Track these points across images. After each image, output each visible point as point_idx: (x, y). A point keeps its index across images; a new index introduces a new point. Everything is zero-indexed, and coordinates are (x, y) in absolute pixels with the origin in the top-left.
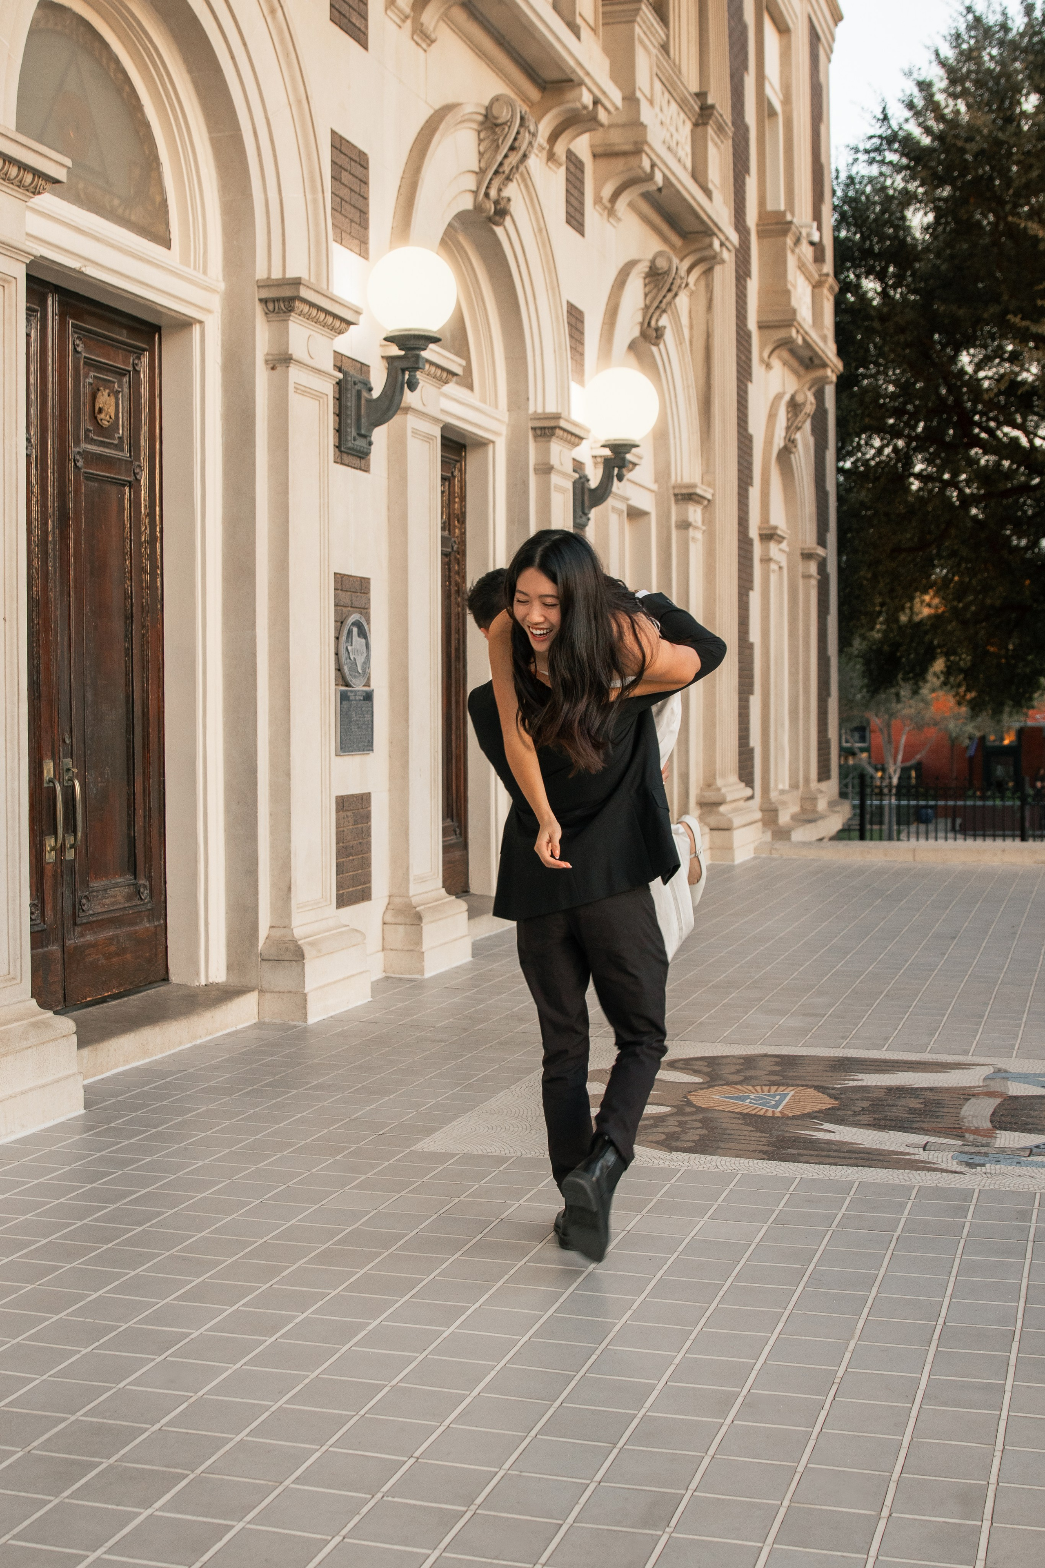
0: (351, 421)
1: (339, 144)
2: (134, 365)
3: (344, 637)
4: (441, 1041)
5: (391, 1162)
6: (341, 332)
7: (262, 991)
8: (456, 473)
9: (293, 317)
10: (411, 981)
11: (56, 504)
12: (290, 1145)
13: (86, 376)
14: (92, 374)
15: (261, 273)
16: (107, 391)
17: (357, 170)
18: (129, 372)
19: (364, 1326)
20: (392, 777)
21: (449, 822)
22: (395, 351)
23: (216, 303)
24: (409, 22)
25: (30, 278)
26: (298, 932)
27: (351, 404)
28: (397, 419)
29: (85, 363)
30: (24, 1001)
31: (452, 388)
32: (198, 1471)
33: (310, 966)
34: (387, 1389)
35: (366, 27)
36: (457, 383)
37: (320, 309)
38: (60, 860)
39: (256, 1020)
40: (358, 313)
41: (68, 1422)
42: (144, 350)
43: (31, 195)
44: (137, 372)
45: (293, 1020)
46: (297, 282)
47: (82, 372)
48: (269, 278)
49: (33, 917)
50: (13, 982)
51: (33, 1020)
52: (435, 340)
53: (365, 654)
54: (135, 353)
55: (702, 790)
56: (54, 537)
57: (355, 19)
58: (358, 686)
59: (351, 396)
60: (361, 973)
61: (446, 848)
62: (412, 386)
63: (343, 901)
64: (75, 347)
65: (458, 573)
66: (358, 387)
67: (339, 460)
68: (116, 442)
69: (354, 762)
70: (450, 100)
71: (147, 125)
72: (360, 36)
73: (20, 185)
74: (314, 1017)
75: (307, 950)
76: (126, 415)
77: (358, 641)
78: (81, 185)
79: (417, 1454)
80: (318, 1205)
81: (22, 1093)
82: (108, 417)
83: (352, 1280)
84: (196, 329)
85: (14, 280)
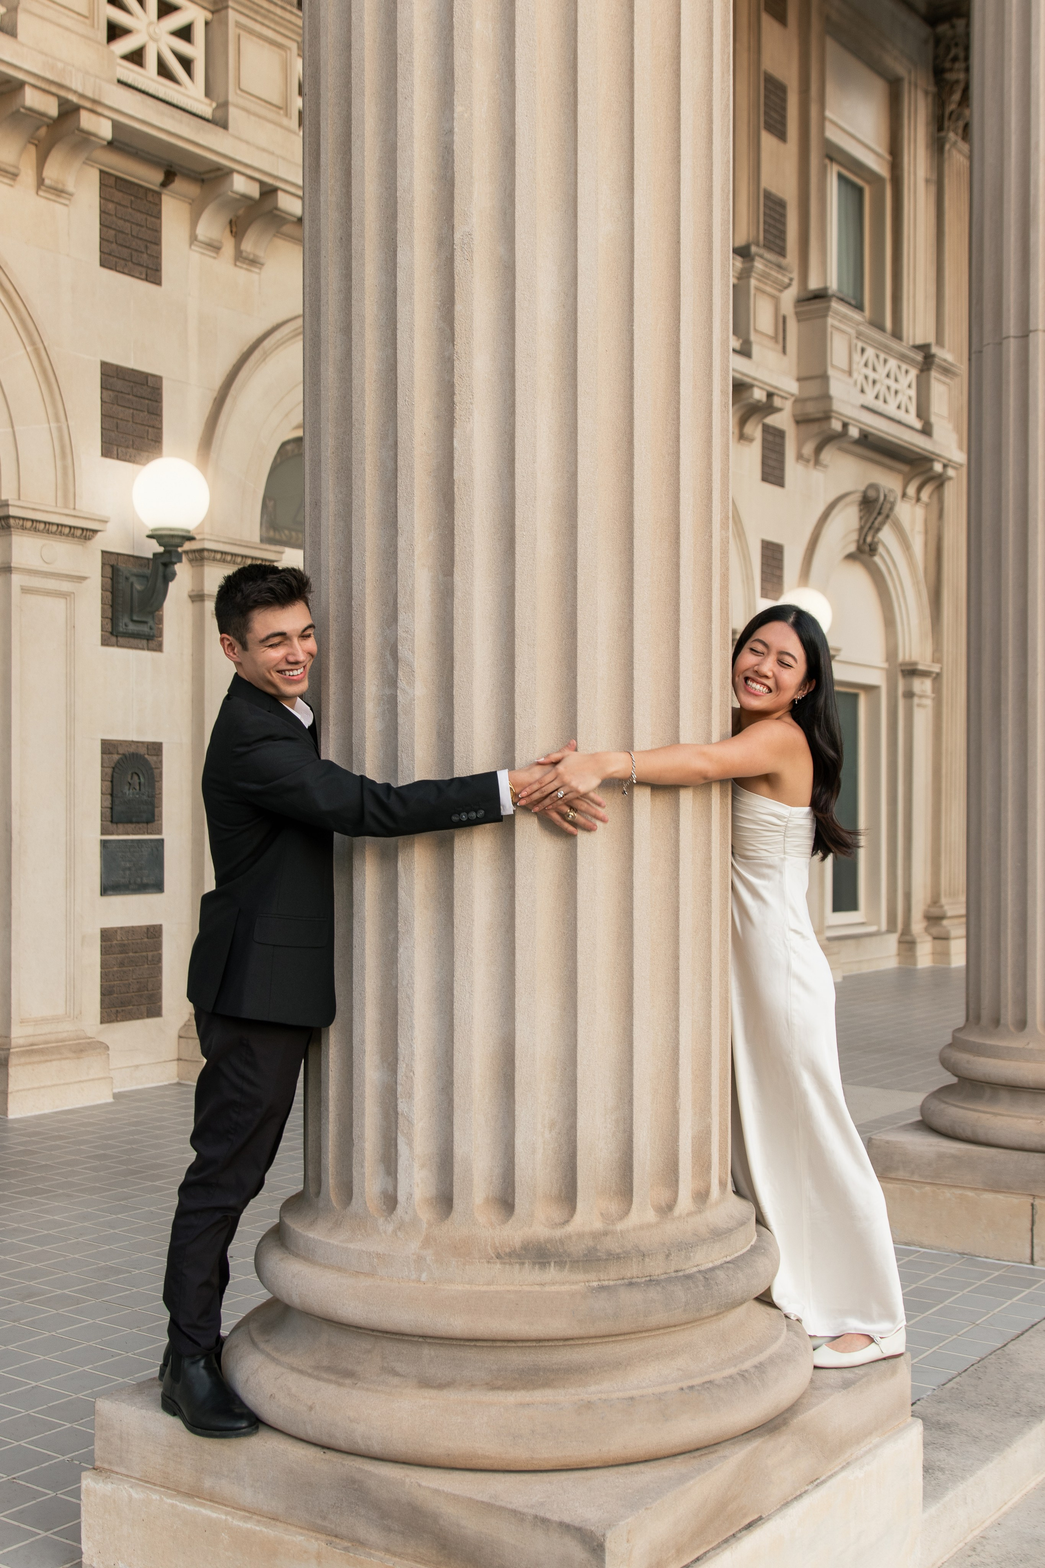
24: (228, 252)
35: (159, 265)
55: (929, 906)
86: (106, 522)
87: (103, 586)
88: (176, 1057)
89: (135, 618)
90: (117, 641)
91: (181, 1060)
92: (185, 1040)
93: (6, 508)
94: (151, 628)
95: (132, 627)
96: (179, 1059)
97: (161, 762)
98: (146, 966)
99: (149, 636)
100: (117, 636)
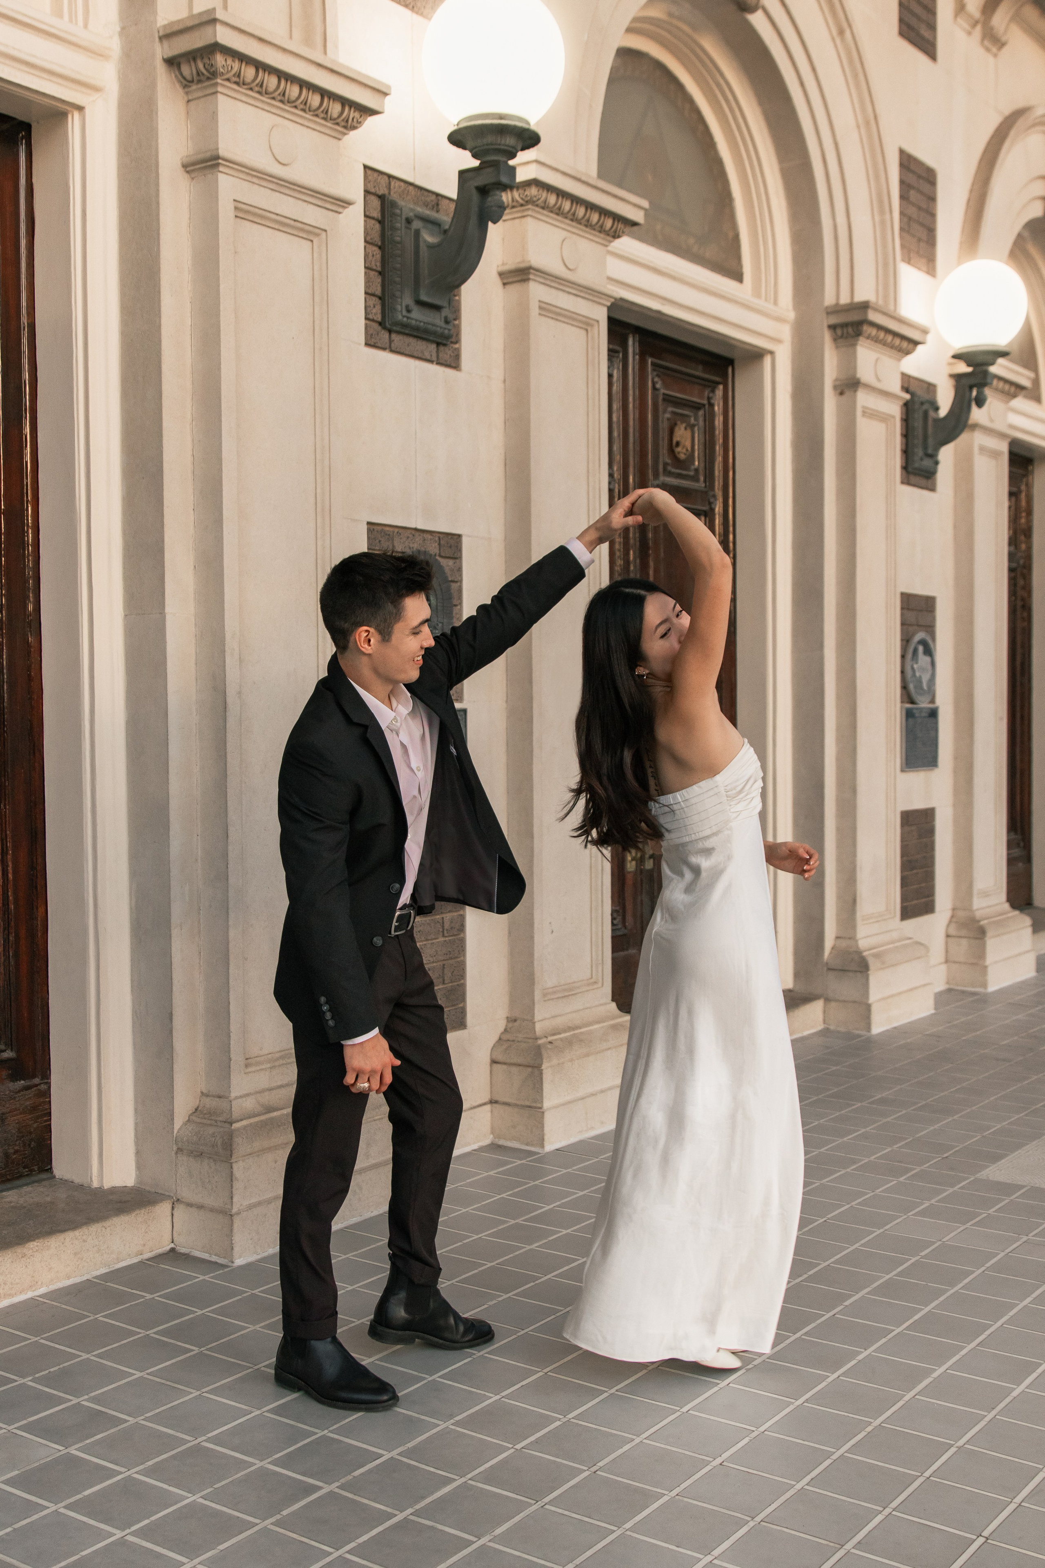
0: (918, 441)
1: (908, 162)
2: (709, 399)
3: (909, 656)
4: (1004, 1060)
5: (956, 1188)
6: (908, 353)
7: (827, 1000)
8: (1023, 487)
9: (862, 341)
10: (974, 994)
11: (637, 535)
12: (854, 1162)
13: (665, 412)
14: (670, 409)
15: (829, 299)
16: (684, 425)
17: (926, 187)
18: (704, 405)
19: (928, 1372)
20: (956, 791)
21: (1013, 836)
22: (963, 368)
23: (786, 332)
24: (979, 28)
25: (612, 322)
26: (863, 944)
27: (918, 424)
28: (964, 437)
29: (664, 400)
30: (606, 1004)
31: (1019, 403)
32: (758, 1519)
33: (875, 978)
34: (953, 1450)
35: (935, 37)
36: (1026, 397)
37: (888, 331)
38: (640, 871)
39: (820, 1027)
40: (925, 332)
41: (633, 1444)
42: (718, 383)
43: (611, 239)
44: (711, 405)
45: (857, 1029)
46: (865, 306)
47: (661, 408)
48: (837, 304)
49: (615, 922)
50: (595, 986)
51: (612, 1022)
52: (1004, 354)
53: (930, 672)
54: (709, 386)
56: (635, 566)
57: (925, 33)
58: (924, 704)
59: (918, 416)
60: (924, 985)
61: (1011, 861)
62: (980, 402)
63: (907, 913)
64: (654, 384)
65: (1024, 588)
66: (925, 407)
67: (906, 481)
68: (692, 473)
69: (917, 778)
70: (1020, 104)
71: (719, 162)
72: (928, 48)
73: (601, 230)
74: (877, 1029)
75: (872, 962)
76: (702, 447)
77: (923, 659)
78: (659, 227)
79: (986, 1533)
80: (881, 1230)
81: (602, 1091)
82: (684, 451)
83: (916, 1317)
84: (767, 360)
85: (596, 323)
86: (386, 94)
87: (366, 233)
88: (486, 1098)
89: (424, 297)
90: (391, 341)
91: (496, 1102)
92: (505, 1067)
93: (209, 30)
94: (447, 322)
95: (418, 316)
96: (492, 1102)
97: (460, 569)
98: (441, 939)
99: (442, 336)
100: (390, 331)
